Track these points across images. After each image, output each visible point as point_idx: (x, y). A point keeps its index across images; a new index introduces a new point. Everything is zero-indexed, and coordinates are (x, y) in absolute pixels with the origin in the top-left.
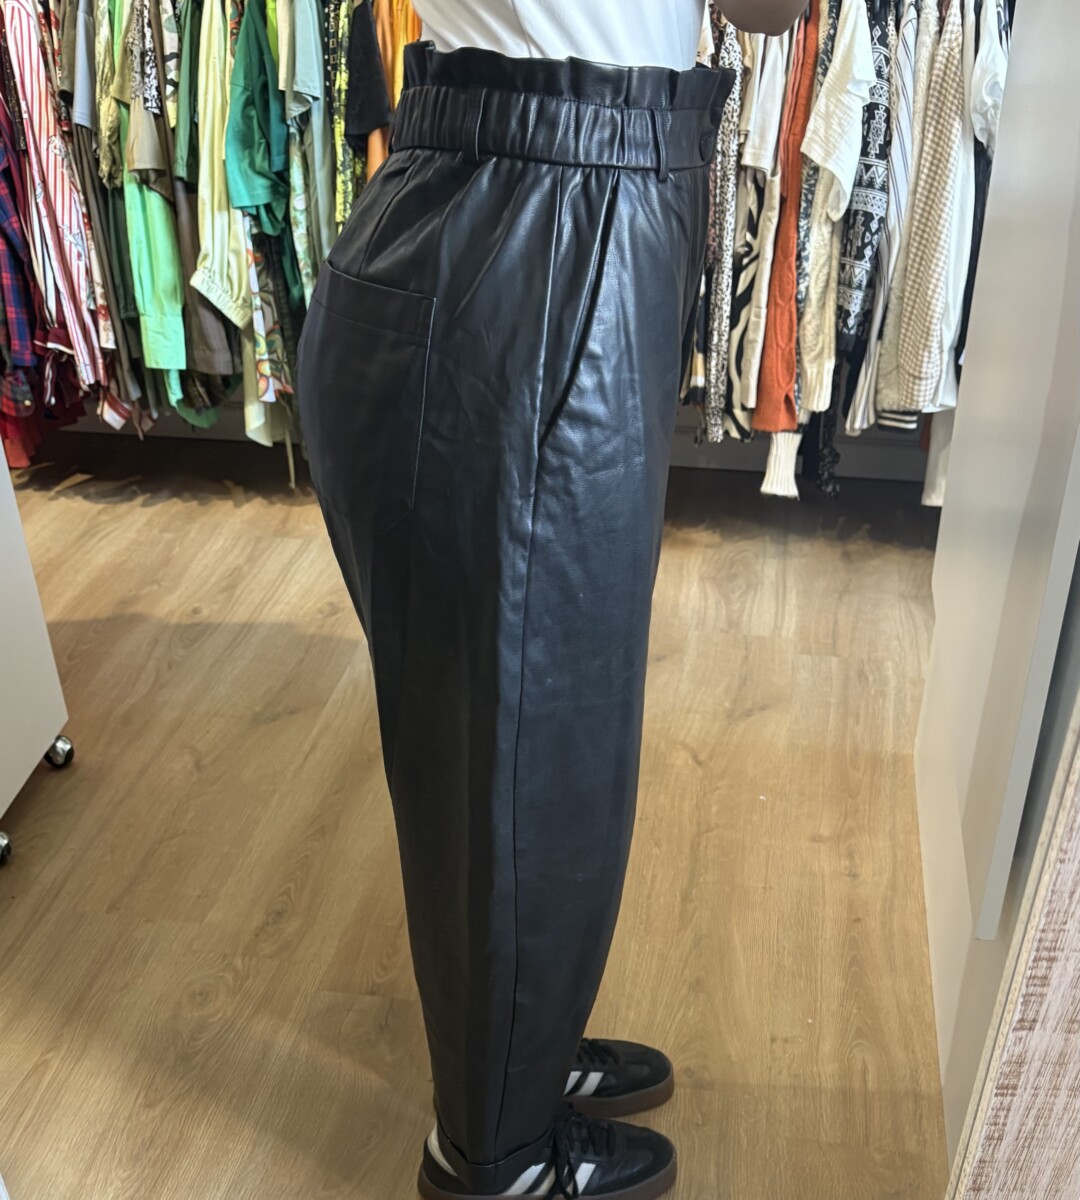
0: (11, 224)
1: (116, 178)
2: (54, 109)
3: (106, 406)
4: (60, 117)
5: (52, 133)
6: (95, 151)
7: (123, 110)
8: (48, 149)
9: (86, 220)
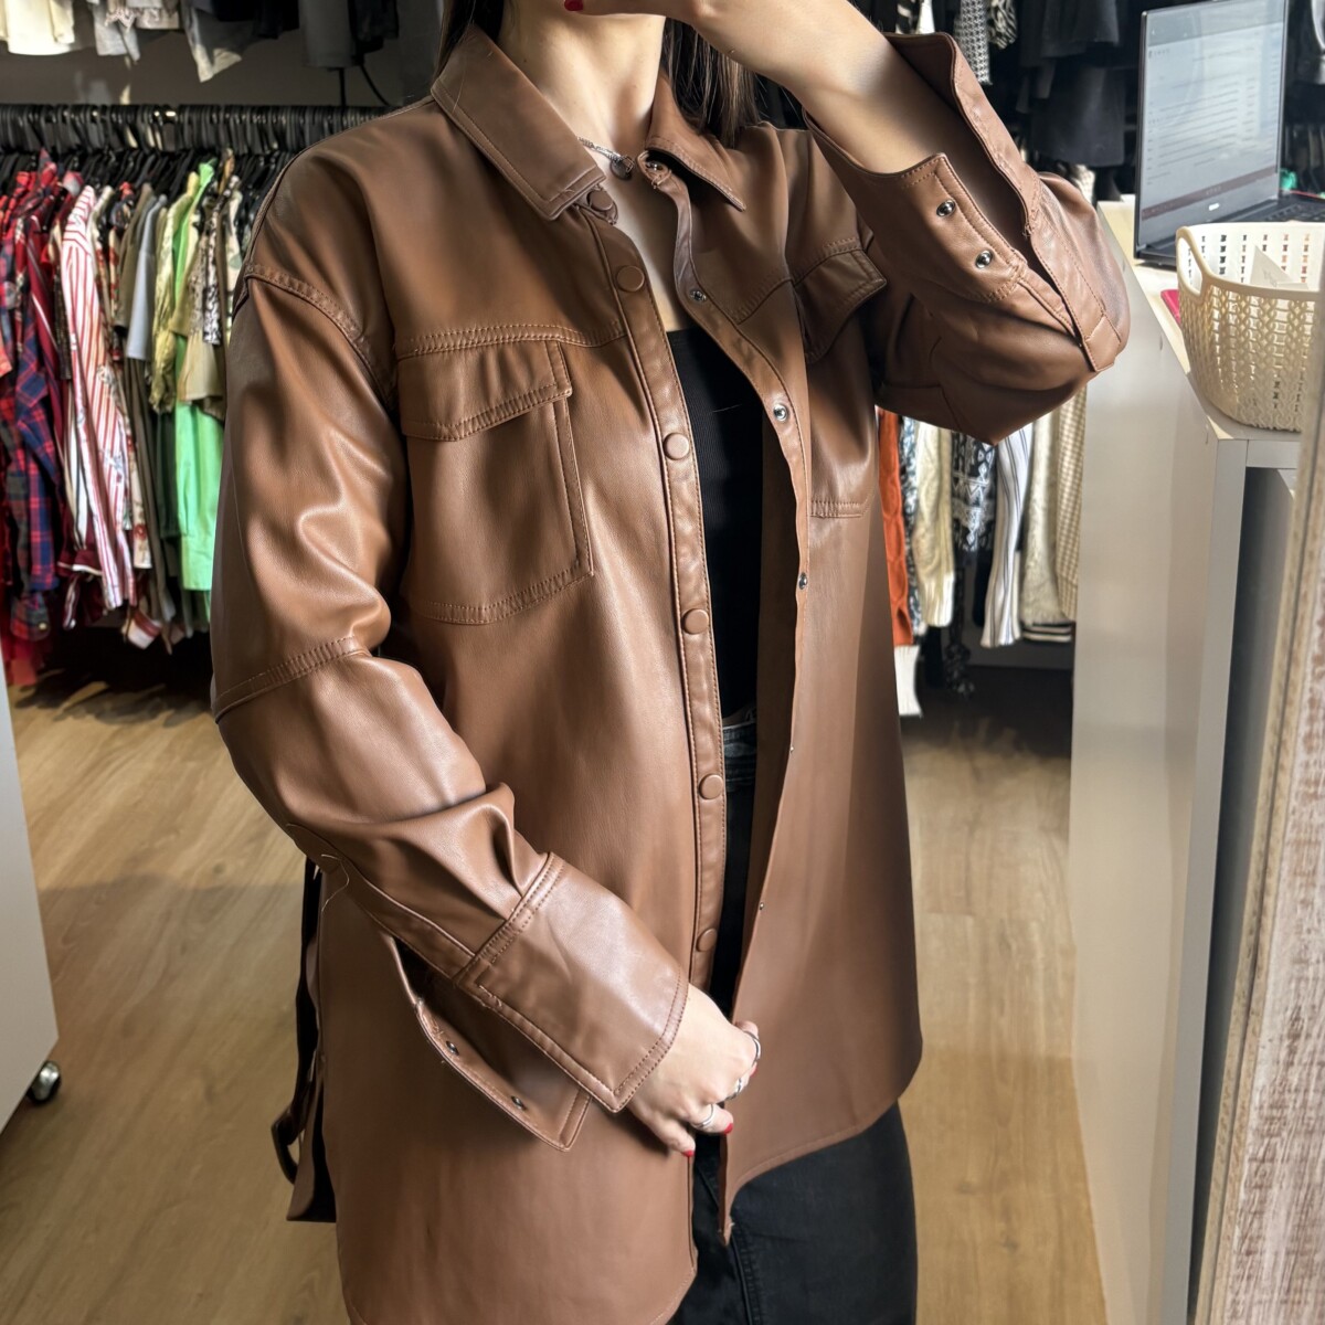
0: (44, 449)
1: (168, 404)
2: (106, 339)
3: (133, 624)
4: (111, 347)
5: (101, 361)
6: (148, 378)
7: (181, 341)
8: (95, 378)
9: (130, 442)
